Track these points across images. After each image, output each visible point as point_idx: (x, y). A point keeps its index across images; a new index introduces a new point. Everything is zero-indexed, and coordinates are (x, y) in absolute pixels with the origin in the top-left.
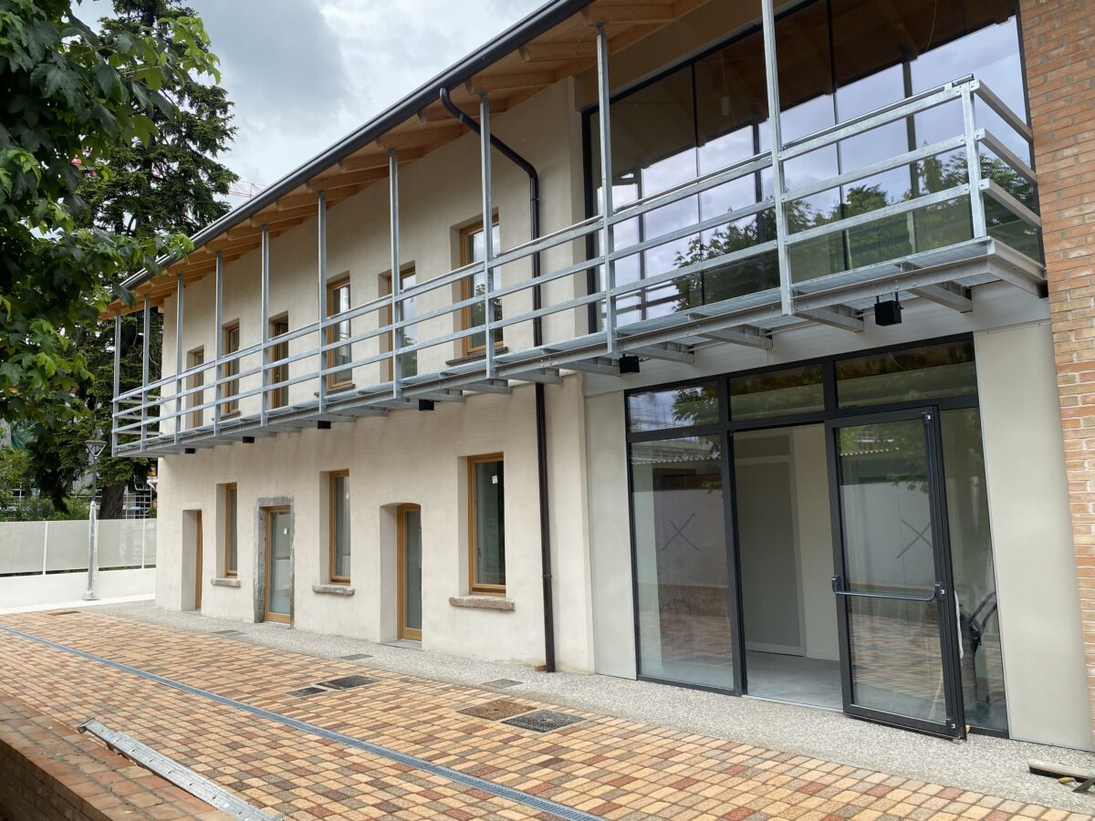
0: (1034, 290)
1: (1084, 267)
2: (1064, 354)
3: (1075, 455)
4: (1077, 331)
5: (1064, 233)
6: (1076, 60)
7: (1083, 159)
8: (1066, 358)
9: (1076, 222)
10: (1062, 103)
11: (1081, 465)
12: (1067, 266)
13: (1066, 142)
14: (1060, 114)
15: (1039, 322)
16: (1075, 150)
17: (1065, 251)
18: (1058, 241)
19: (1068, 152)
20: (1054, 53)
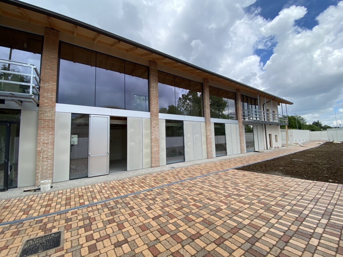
0: (36, 105)
1: (46, 103)
2: (40, 117)
3: (39, 134)
4: (44, 114)
5: (44, 97)
6: (51, 70)
7: (49, 86)
8: (41, 118)
9: (46, 96)
10: (47, 76)
11: (41, 136)
12: (44, 103)
13: (47, 82)
14: (47, 77)
15: (36, 111)
16: (48, 84)
17: (43, 100)
18: (42, 98)
19: (47, 84)
20: (47, 67)
